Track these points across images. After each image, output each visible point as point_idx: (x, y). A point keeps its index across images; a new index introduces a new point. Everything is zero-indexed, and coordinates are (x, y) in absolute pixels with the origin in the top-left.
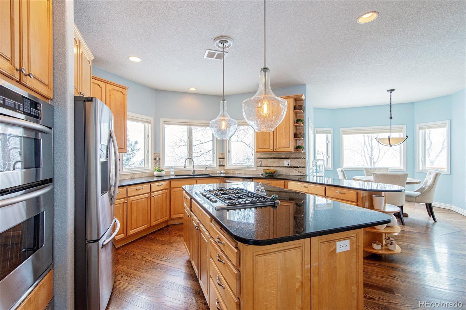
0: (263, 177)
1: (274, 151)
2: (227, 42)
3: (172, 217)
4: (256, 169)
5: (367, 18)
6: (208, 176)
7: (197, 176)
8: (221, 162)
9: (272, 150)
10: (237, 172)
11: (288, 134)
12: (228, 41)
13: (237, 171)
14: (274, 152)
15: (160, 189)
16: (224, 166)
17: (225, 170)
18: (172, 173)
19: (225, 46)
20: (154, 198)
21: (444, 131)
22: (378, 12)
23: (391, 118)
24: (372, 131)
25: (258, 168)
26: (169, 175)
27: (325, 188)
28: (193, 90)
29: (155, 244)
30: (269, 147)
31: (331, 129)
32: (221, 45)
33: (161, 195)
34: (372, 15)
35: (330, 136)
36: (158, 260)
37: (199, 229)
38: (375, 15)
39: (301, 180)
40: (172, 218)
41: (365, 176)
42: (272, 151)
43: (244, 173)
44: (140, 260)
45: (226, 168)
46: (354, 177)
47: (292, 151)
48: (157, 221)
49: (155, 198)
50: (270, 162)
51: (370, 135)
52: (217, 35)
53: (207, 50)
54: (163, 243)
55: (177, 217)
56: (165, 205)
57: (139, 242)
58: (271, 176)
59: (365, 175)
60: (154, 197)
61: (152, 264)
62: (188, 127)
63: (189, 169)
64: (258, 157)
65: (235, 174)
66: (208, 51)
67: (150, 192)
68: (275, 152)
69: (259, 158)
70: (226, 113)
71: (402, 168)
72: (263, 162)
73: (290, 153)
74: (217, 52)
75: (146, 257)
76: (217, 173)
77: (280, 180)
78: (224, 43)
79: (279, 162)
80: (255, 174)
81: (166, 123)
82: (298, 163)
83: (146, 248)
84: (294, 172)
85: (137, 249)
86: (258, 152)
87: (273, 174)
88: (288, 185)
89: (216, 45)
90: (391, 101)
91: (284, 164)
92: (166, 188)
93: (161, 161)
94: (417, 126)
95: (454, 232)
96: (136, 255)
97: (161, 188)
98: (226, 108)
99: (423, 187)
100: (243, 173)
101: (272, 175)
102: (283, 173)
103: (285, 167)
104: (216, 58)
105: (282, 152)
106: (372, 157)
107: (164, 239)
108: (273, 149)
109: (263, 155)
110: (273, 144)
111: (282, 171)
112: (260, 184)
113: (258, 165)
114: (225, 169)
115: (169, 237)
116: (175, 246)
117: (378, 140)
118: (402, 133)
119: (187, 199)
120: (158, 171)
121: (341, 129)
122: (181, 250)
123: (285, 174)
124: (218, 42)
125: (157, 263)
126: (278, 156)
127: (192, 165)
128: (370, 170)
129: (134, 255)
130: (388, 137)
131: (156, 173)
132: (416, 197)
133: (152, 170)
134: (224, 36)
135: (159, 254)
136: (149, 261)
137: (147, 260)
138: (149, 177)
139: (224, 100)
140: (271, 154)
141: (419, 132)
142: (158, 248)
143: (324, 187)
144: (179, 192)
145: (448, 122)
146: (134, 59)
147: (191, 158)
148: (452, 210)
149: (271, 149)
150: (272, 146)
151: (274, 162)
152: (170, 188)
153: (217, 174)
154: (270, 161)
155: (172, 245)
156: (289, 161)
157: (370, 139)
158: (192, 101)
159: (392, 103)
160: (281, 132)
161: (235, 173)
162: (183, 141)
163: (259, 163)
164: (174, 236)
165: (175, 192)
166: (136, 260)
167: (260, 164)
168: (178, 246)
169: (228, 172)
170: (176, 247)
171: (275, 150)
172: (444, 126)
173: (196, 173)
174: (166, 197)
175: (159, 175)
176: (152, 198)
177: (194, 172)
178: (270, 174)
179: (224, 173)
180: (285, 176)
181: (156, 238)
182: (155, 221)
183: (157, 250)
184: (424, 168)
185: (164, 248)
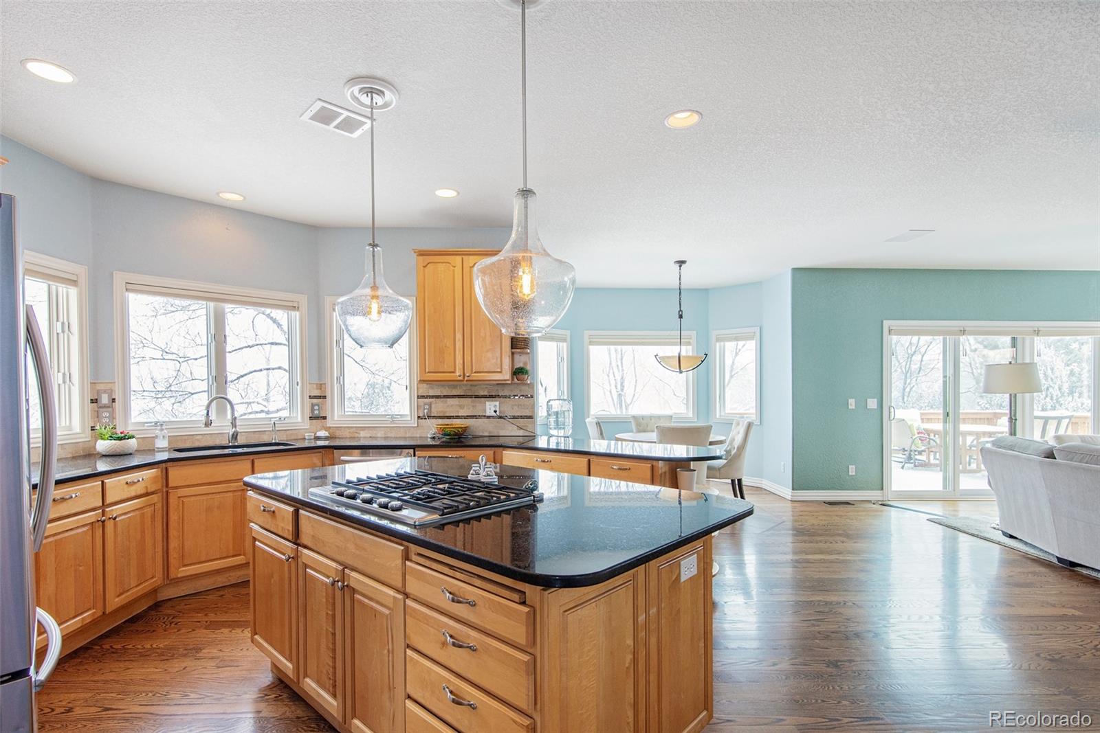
0: (434, 443)
1: (466, 378)
2: (381, 93)
3: (172, 576)
4: (416, 425)
5: (682, 120)
6: (282, 447)
7: (246, 450)
8: (316, 408)
9: (460, 376)
10: (362, 434)
11: (499, 339)
12: (387, 93)
13: (361, 432)
14: (465, 382)
15: (133, 494)
16: (325, 418)
17: (327, 429)
18: (162, 443)
19: (376, 104)
20: (115, 525)
21: (752, 345)
22: (701, 114)
23: (681, 317)
24: (643, 341)
25: (420, 421)
26: (149, 450)
27: (589, 460)
28: (231, 197)
29: (134, 664)
30: (453, 370)
31: (568, 332)
32: (365, 99)
33: (137, 512)
34: (689, 116)
35: (564, 346)
36: (168, 705)
37: (347, 586)
38: (695, 118)
39: (527, 445)
40: (174, 579)
41: (632, 432)
42: (461, 378)
43: (383, 436)
44: (100, 719)
45: (329, 423)
46: (617, 436)
47: (508, 380)
48: (123, 596)
49: (119, 526)
50: (451, 407)
51: (619, 347)
52: (361, 70)
53: (318, 102)
54: (167, 655)
55: (188, 574)
56: (149, 541)
57: (69, 670)
58: (457, 439)
59: (634, 431)
60: (115, 519)
61: (152, 722)
62: (212, 304)
63: (221, 429)
64: (420, 395)
65: (359, 439)
66: (320, 104)
67: (101, 504)
68: (467, 381)
69: (423, 397)
70: (380, 280)
71: (691, 415)
72: (433, 406)
73: (501, 384)
74: (346, 114)
75: (121, 707)
76: (307, 437)
77: (478, 449)
78: (374, 95)
79: (473, 406)
80: (412, 438)
81: (130, 287)
82: (518, 407)
83: (106, 682)
84: (510, 430)
85: (72, 693)
86: (424, 381)
87: (462, 434)
88: (504, 458)
89: (351, 96)
90: (680, 283)
91: (485, 411)
92: (153, 490)
93: (117, 405)
94: (714, 334)
95: (775, 524)
96: (78, 711)
97: (138, 489)
98: (380, 266)
99: (728, 449)
100: (379, 435)
101: (459, 438)
102: (483, 432)
103: (489, 417)
104: (336, 127)
105: (480, 383)
106: (623, 393)
107: (162, 643)
108: (462, 374)
109: (433, 388)
110: (462, 362)
111: (481, 427)
112: (482, 460)
113: (421, 415)
114: (328, 425)
115: (179, 634)
116: (211, 655)
117: (660, 360)
118: (691, 347)
119: (274, 512)
120: (111, 438)
121: (587, 333)
122: (237, 661)
123: (486, 434)
124: (356, 89)
125: (169, 713)
126: (473, 390)
127: (229, 416)
128: (643, 419)
129: (70, 710)
130: (677, 355)
131: (103, 446)
132: (719, 469)
133: (87, 436)
134: (379, 79)
135: (166, 689)
136: (134, 715)
137: (130, 715)
138: (74, 458)
139: (374, 245)
140: (455, 387)
141: (715, 345)
142: (156, 673)
143: (587, 459)
144: (198, 498)
145: (758, 330)
146: (41, 70)
147: (223, 396)
148: (761, 488)
149: (458, 374)
150: (461, 367)
151: (461, 407)
152: (165, 488)
153: (307, 441)
154: (452, 403)
155: (200, 655)
156: (497, 403)
157: (619, 356)
158: (227, 229)
159: (682, 287)
160: (482, 334)
161: (356, 435)
162: (153, 346)
163: (424, 409)
164: (194, 630)
165: (182, 499)
166: (84, 723)
167: (426, 411)
168: (221, 654)
169: (338, 433)
170: (218, 657)
171: (468, 376)
172: (752, 338)
173: (241, 440)
174: (153, 517)
175: (118, 451)
176: (109, 525)
177: (236, 438)
178: (456, 434)
179: (326, 438)
180: (487, 438)
181: (130, 647)
182: (119, 596)
183: (153, 680)
184: (722, 414)
185: (177, 670)
